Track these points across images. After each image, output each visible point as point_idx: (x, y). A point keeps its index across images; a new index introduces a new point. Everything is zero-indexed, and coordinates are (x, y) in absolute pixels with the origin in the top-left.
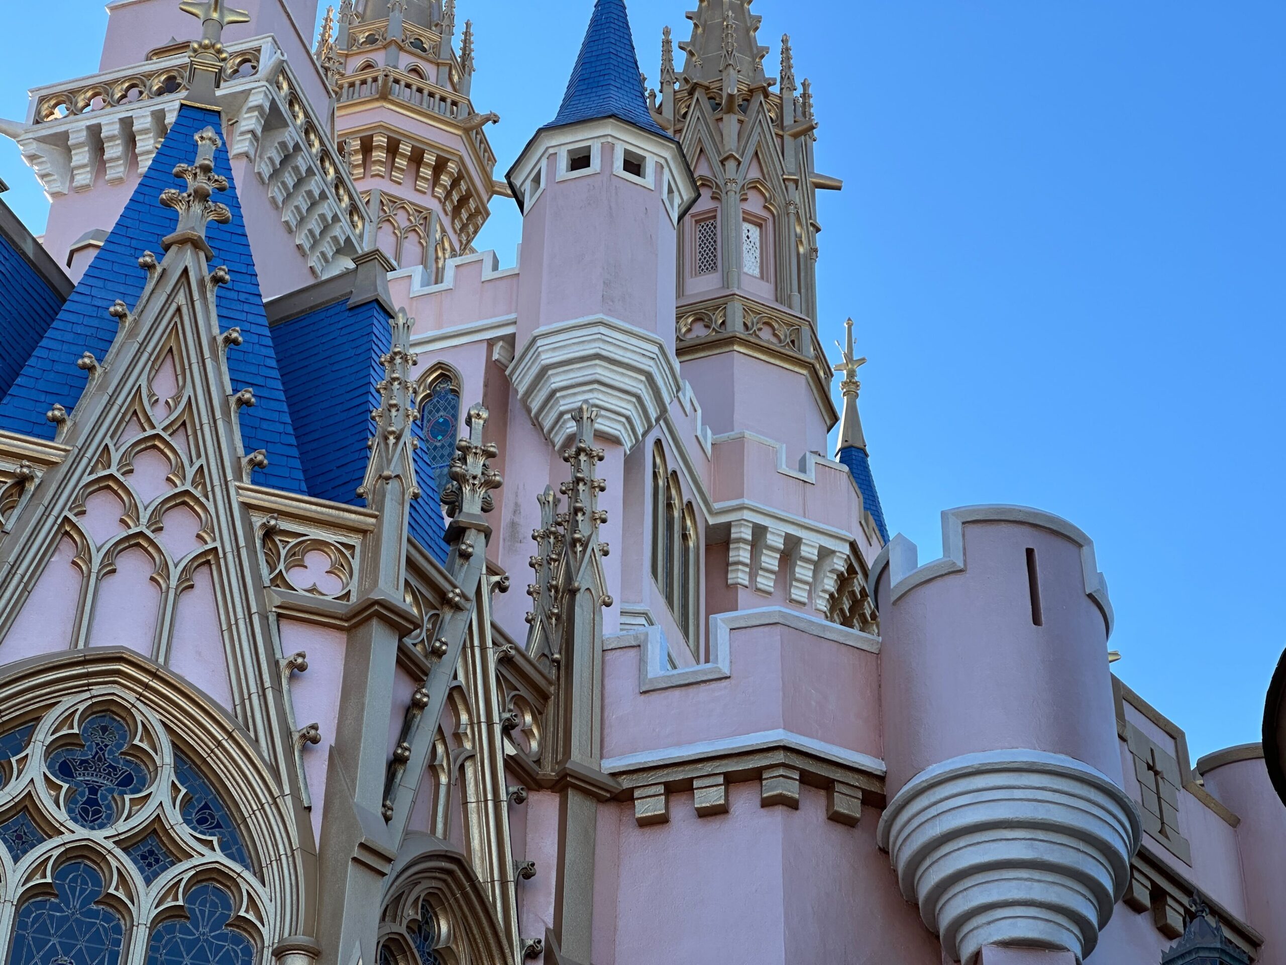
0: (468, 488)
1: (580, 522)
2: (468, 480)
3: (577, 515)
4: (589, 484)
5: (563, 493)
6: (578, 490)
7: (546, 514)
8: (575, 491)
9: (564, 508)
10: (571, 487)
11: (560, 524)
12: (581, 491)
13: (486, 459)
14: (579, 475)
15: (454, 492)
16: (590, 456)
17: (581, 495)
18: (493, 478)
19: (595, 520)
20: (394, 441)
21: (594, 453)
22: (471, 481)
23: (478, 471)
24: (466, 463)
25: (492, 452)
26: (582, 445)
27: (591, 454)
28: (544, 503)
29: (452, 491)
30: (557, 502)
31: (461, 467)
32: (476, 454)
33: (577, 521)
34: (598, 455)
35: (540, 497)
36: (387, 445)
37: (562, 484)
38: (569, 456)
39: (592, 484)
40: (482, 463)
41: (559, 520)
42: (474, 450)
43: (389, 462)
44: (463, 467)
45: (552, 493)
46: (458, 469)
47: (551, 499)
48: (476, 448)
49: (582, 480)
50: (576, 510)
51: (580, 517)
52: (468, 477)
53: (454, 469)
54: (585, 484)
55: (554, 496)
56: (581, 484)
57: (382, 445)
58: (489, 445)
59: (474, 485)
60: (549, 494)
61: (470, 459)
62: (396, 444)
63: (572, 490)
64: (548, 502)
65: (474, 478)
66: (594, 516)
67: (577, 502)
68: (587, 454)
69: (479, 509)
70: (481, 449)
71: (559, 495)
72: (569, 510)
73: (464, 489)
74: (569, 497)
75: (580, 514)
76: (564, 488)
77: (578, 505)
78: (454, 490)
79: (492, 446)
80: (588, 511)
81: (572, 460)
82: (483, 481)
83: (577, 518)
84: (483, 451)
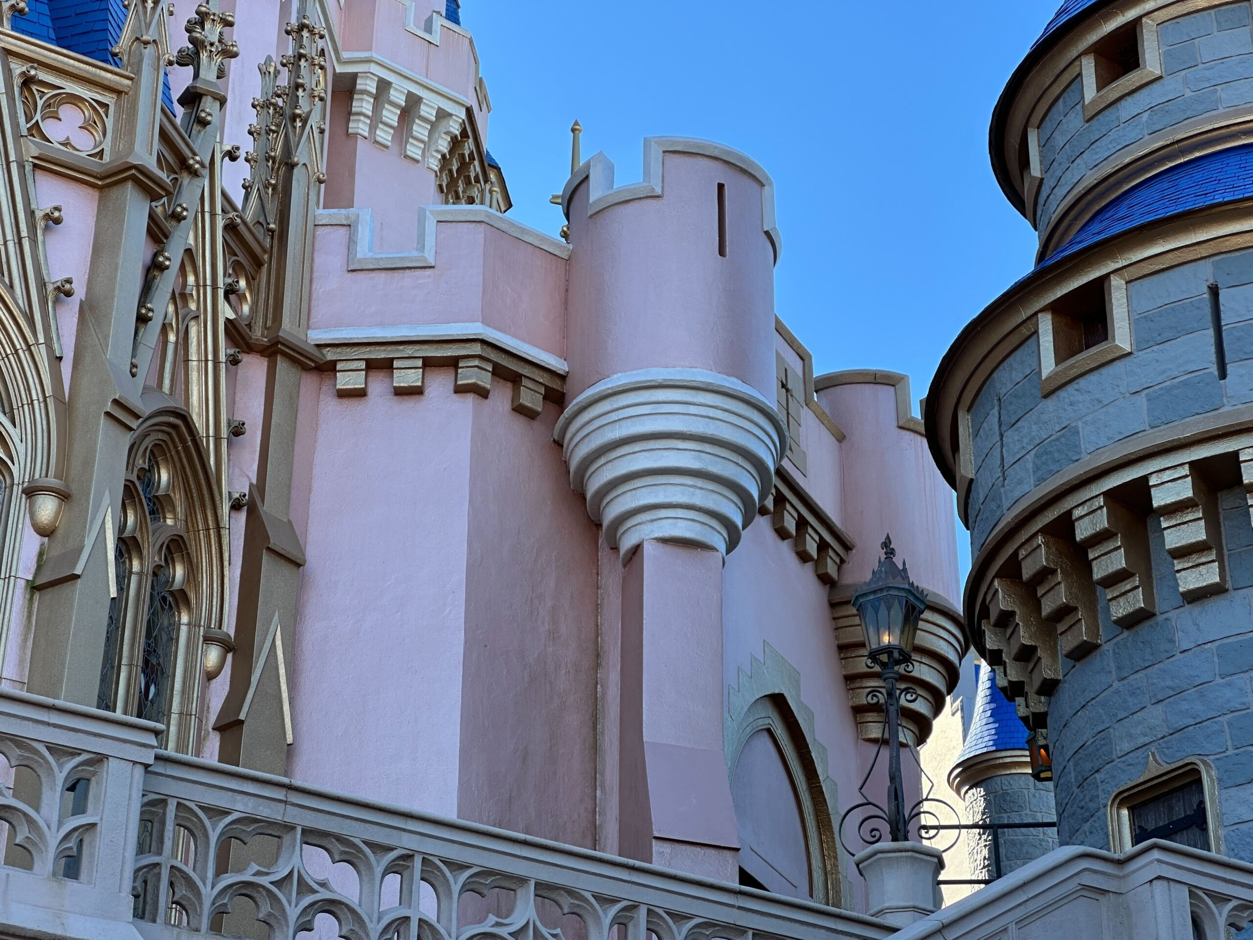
0: (205, 54)
1: (300, 97)
2: (206, 47)
3: (298, 90)
4: (310, 60)
5: (284, 65)
6: (300, 66)
7: (266, 84)
8: (295, 65)
9: (284, 80)
10: (292, 61)
11: (279, 96)
12: (302, 67)
13: (223, 27)
14: (302, 51)
15: (190, 55)
16: (311, 32)
17: (302, 71)
18: (231, 48)
19: (314, 97)
20: (152, 5)
21: (316, 31)
22: (208, 48)
23: (215, 39)
24: (203, 29)
25: (230, 21)
26: (306, 21)
27: (313, 31)
28: (265, 73)
29: (187, 54)
30: (277, 73)
31: (201, 33)
32: (213, 20)
33: (298, 96)
34: (319, 33)
35: (261, 66)
36: (145, 8)
37: (282, 56)
38: (292, 29)
39: (312, 62)
40: (219, 30)
41: (279, 92)
42: (212, 17)
43: (148, 26)
44: (203, 33)
45: (273, 64)
46: (198, 35)
47: (272, 70)
48: (214, 14)
49: (304, 56)
50: (298, 86)
51: (300, 93)
52: (206, 44)
53: (194, 34)
54: (307, 60)
55: (275, 67)
56: (303, 60)
57: (140, 8)
58: (228, 14)
59: (211, 51)
60: (270, 65)
61: (208, 25)
62: (154, 9)
63: (293, 64)
64: (269, 72)
65: (212, 44)
66: (312, 93)
67: (299, 78)
68: (309, 31)
69: (216, 77)
70: (219, 16)
71: (279, 67)
72: (289, 83)
73: (201, 55)
74: (289, 71)
75: (300, 90)
76: (285, 61)
77: (300, 81)
78: (190, 53)
79: (230, 15)
80: (308, 86)
81: (294, 34)
82: (220, 49)
83: (298, 94)
84: (221, 19)
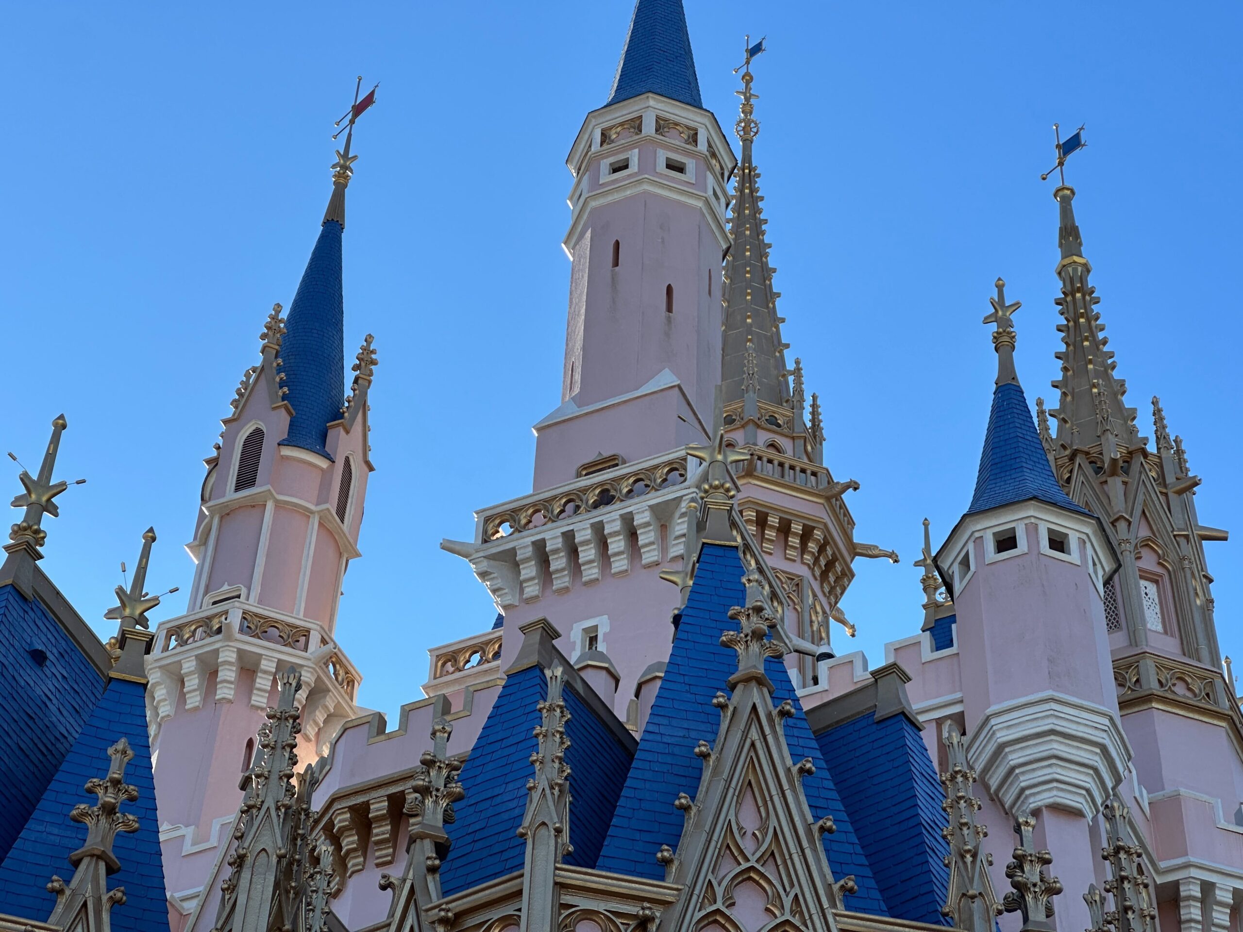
0: (1031, 896)
1: (1131, 920)
2: (1029, 889)
3: (1127, 913)
4: (1133, 881)
5: (1108, 891)
6: (1124, 889)
7: (1094, 913)
8: (1119, 888)
9: (1111, 906)
10: (1116, 886)
11: (1110, 923)
12: (1127, 889)
13: (1042, 866)
14: (1123, 873)
15: (1016, 900)
16: (1128, 852)
17: (1127, 893)
18: (1054, 885)
19: (1145, 916)
20: (971, 859)
21: (1133, 851)
22: (1032, 889)
23: (1036, 879)
24: (1023, 871)
25: (1048, 859)
26: (1121, 843)
27: (1129, 851)
28: (1091, 902)
29: (1013, 899)
30: (1103, 900)
31: (1022, 876)
32: (1031, 861)
33: (1128, 920)
34: (1136, 852)
35: (1086, 896)
36: (965, 863)
37: (1105, 882)
38: (1108, 854)
39: (1136, 882)
40: (1038, 870)
41: (1109, 918)
42: (1029, 858)
43: (971, 880)
44: (1024, 876)
45: (1097, 892)
46: (1020, 879)
47: (1097, 898)
48: (1031, 855)
49: (1126, 878)
50: (1126, 909)
51: (1130, 915)
52: (1029, 886)
53: (1016, 879)
54: (1129, 882)
55: (1100, 895)
56: (1126, 882)
57: (961, 864)
58: (1044, 852)
59: (1035, 892)
60: (1095, 894)
61: (1027, 867)
62: (973, 862)
63: (1117, 888)
64: (1096, 901)
65: (1035, 885)
66: (1142, 913)
67: (1126, 900)
68: (1126, 852)
69: (1045, 917)
70: (1036, 856)
71: (1104, 894)
72: (1117, 908)
73: (1027, 897)
74: (1114, 896)
75: (1130, 913)
76: (1108, 887)
77: (1128, 903)
78: (1015, 898)
79: (1046, 853)
80: (1136, 907)
81: (1111, 858)
82: (1043, 888)
83: (1128, 917)
84: (1039, 858)
